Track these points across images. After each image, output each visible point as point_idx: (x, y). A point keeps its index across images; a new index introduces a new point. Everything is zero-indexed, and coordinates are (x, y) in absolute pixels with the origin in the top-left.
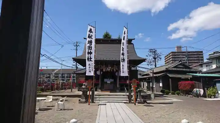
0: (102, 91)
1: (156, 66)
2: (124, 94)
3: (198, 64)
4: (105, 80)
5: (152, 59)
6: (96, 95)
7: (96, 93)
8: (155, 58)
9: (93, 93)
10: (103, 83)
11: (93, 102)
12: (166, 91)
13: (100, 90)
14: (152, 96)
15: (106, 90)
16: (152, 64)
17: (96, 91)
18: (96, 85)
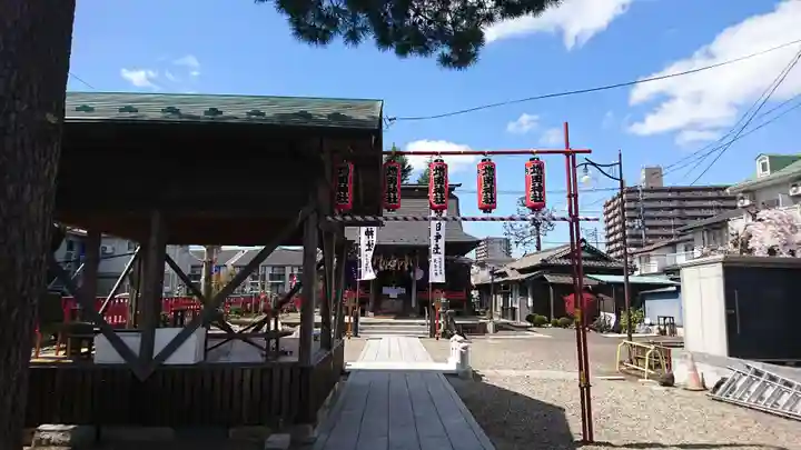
0: (376, 314)
1: (538, 248)
2: (423, 321)
3: (667, 241)
4: (386, 290)
5: (527, 227)
6: (362, 324)
7: (362, 319)
8: (536, 224)
9: (356, 320)
10: (380, 297)
11: (356, 336)
12: (537, 316)
13: (371, 314)
14: (490, 327)
15: (387, 314)
16: (527, 240)
17: (363, 314)
18: (363, 302)
